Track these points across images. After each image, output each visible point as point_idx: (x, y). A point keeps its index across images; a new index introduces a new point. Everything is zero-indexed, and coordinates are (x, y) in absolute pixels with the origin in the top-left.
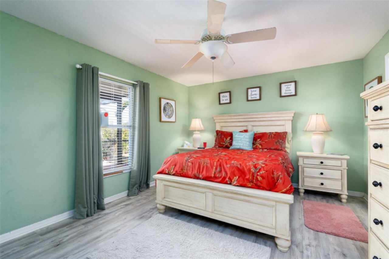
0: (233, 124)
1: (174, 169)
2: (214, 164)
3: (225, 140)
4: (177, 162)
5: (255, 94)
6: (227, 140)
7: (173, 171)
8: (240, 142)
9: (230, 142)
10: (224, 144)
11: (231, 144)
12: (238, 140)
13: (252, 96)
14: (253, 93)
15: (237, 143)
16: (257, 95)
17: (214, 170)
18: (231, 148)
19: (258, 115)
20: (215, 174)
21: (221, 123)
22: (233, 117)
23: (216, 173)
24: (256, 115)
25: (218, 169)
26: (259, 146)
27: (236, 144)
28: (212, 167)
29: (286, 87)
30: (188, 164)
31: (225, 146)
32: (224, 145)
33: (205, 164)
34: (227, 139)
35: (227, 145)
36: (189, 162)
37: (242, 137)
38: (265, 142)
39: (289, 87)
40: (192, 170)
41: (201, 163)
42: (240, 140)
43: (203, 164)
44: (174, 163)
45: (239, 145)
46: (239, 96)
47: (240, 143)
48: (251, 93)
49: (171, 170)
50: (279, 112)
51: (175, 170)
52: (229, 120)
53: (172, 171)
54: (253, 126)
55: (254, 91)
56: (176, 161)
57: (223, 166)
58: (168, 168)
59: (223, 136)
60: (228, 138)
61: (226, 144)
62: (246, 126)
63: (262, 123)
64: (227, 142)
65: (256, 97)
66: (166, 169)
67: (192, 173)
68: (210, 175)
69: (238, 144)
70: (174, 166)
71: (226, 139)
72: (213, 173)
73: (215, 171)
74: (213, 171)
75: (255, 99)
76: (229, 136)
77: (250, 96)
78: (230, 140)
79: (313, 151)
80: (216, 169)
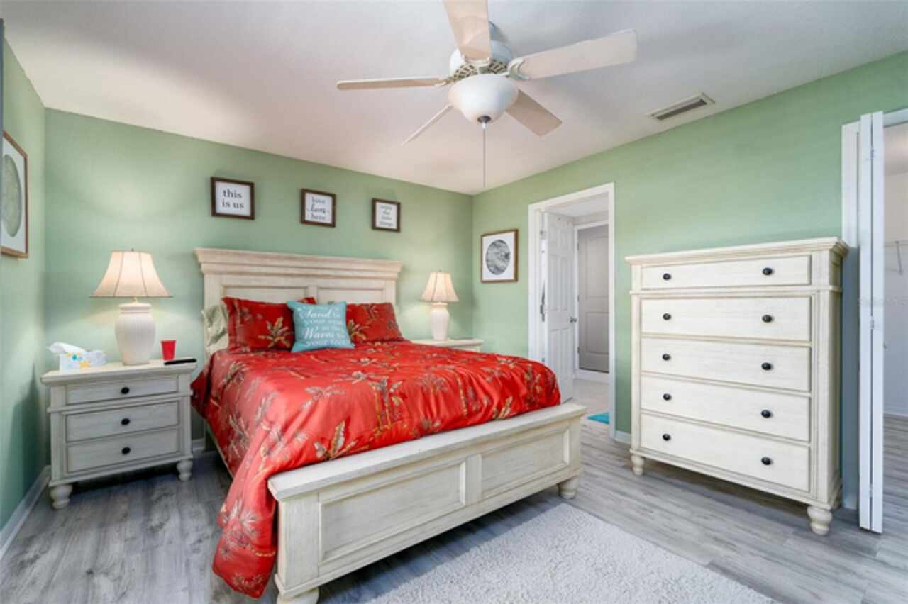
0: (266, 281)
1: (347, 434)
2: (457, 383)
3: (269, 327)
4: (351, 409)
5: (321, 210)
6: (275, 328)
7: (345, 443)
8: (324, 328)
9: (284, 332)
10: (270, 338)
11: (292, 339)
12: (321, 326)
13: (315, 214)
14: (317, 206)
15: (320, 331)
16: (326, 213)
17: (462, 398)
18: (297, 347)
19: (324, 261)
20: (468, 406)
21: (225, 277)
22: (268, 262)
23: (470, 404)
24: (331, 261)
25: (471, 394)
26: (360, 335)
27: (317, 336)
28: (456, 391)
29: (384, 210)
30: (392, 403)
31: (271, 345)
32: (269, 342)
33: (438, 388)
34: (276, 323)
35: (280, 341)
36: (391, 395)
37: (328, 315)
38: (369, 325)
39: (388, 211)
40: (411, 417)
41: (428, 390)
42: (325, 324)
43: (432, 391)
44: (341, 414)
45: (324, 338)
46: (279, 206)
47: (326, 332)
48: (313, 205)
49: (337, 441)
50: (379, 261)
51: (354, 432)
52: (255, 269)
53: (341, 442)
54: (322, 288)
55: (319, 201)
56: (347, 406)
57: (478, 382)
58: (322, 440)
59: (260, 317)
60: (276, 320)
61: (276, 340)
62: (305, 288)
63: (343, 283)
64: (276, 333)
65: (324, 218)
66: (317, 446)
67: (411, 424)
68: (460, 414)
69: (322, 335)
70: (343, 425)
71: (273, 324)
72: (464, 405)
73: (465, 399)
74: (461, 401)
75: (321, 221)
76: (279, 316)
77: (308, 210)
78: (283, 327)
79: (432, 338)
80: (466, 394)
